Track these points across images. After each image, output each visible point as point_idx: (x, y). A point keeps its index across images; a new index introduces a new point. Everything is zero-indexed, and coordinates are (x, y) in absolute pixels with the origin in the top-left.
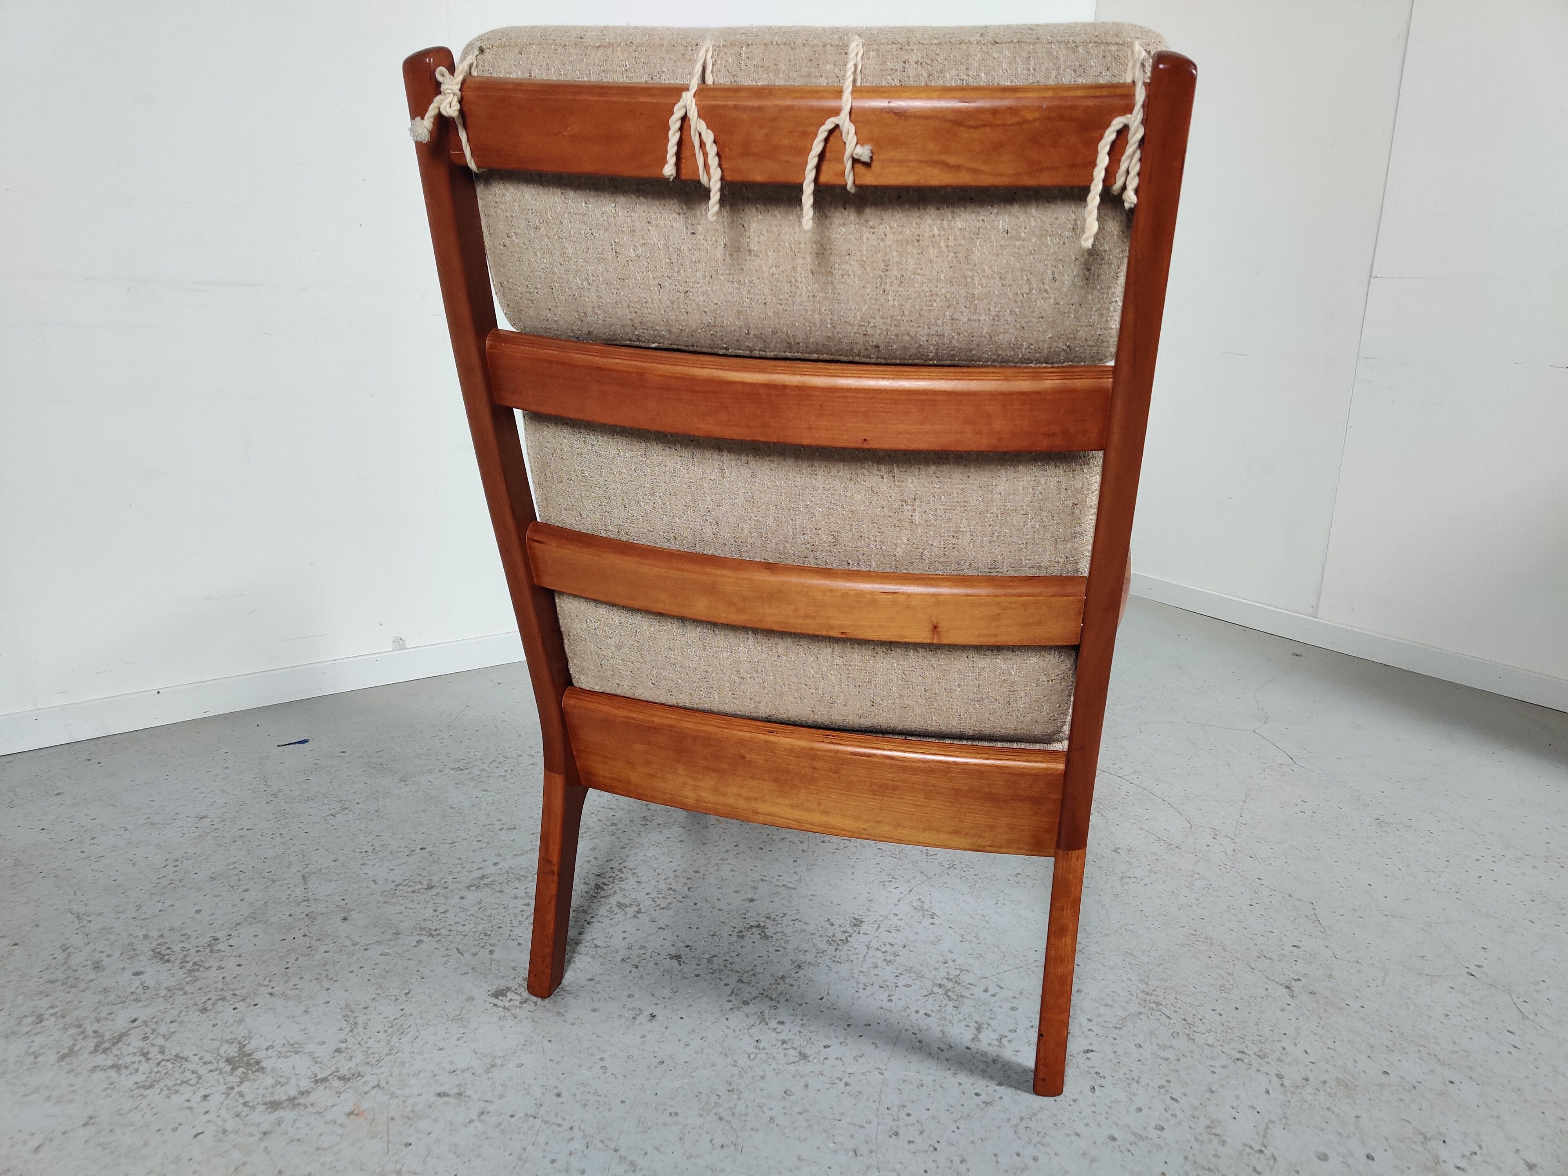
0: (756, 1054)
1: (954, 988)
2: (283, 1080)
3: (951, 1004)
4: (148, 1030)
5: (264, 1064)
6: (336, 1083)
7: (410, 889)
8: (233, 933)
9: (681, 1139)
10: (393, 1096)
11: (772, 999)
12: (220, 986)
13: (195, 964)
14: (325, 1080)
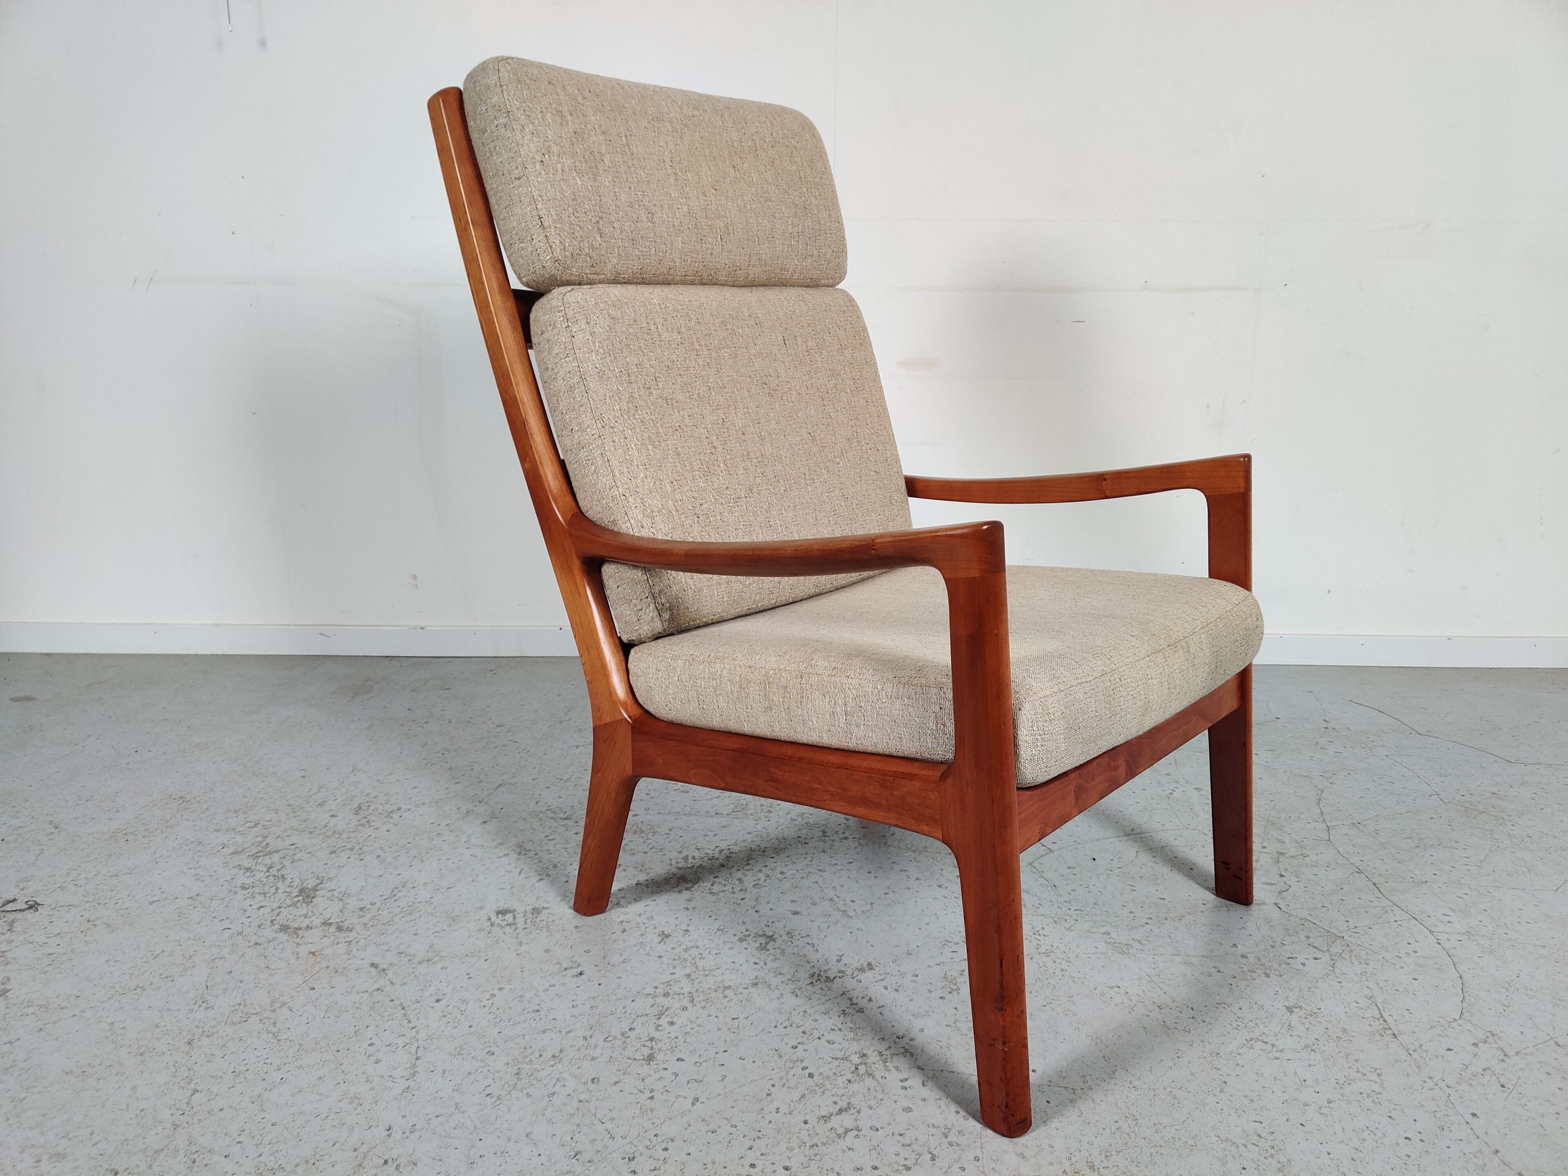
0: (615, 1038)
1: (874, 1063)
2: (310, 914)
3: (849, 1076)
4: (291, 853)
5: (315, 900)
6: (332, 929)
7: (552, 815)
8: (413, 809)
9: (470, 1073)
10: (348, 953)
11: (692, 1001)
12: (361, 840)
13: (368, 821)
14: (331, 924)
